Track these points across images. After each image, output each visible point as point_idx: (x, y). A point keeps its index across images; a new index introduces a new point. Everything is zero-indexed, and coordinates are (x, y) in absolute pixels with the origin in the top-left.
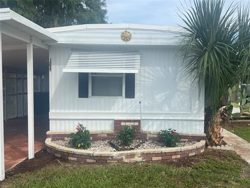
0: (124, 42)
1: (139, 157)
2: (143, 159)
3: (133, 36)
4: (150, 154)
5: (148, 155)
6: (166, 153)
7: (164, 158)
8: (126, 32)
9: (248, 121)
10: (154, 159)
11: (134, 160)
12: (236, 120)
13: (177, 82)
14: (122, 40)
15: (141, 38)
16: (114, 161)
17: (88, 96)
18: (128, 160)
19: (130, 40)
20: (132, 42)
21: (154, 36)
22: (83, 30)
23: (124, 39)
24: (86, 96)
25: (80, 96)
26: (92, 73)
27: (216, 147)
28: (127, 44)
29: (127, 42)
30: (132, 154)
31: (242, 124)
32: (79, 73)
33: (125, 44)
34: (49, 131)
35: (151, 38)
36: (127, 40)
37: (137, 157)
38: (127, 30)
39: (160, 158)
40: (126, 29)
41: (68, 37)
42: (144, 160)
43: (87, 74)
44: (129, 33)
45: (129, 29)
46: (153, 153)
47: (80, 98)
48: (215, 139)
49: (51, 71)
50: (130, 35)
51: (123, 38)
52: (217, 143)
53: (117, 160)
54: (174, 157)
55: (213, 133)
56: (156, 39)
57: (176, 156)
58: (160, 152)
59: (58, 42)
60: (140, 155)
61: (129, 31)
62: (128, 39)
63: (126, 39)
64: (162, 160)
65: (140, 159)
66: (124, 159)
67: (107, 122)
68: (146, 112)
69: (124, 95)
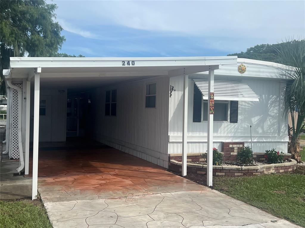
0: (240, 74)
3: (247, 69)
5: (278, 168)
10: (281, 171)
13: (269, 107)
14: (238, 72)
15: (253, 71)
16: (258, 173)
17: (201, 121)
20: (246, 74)
21: (262, 70)
23: (241, 72)
25: (194, 121)
29: (243, 74)
30: (269, 168)
33: (241, 75)
35: (259, 72)
37: (272, 170)
38: (243, 64)
42: (276, 172)
47: (194, 123)
49: (170, 97)
50: (245, 68)
53: (260, 172)
55: (295, 152)
56: (263, 72)
60: (274, 168)
62: (244, 72)
63: (242, 72)
64: (284, 172)
66: (265, 171)
68: (246, 135)
69: (229, 120)
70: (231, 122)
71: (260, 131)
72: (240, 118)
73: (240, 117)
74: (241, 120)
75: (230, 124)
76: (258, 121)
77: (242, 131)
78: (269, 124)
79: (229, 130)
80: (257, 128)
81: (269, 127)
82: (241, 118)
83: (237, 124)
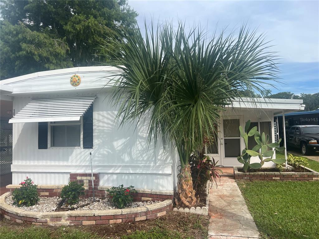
0: (73, 87)
1: (66, 220)
2: (70, 223)
3: (82, 80)
4: (79, 216)
5: (77, 217)
6: (100, 216)
7: (98, 223)
8: (74, 76)
9: (272, 174)
10: (86, 223)
11: (60, 224)
12: (256, 172)
14: (71, 85)
16: (39, 224)
17: (47, 147)
18: (54, 223)
19: (79, 84)
20: (82, 87)
22: (34, 78)
24: (45, 147)
25: (40, 148)
26: (51, 122)
27: (184, 209)
28: (77, 89)
29: (77, 87)
30: (57, 217)
31: (265, 177)
32: (39, 123)
33: (75, 89)
34: (12, 184)
36: (76, 84)
37: (63, 220)
39: (93, 222)
40: (75, 73)
41: (22, 87)
42: (72, 224)
43: (46, 123)
44: (77, 77)
45: (78, 72)
46: (83, 216)
48: (184, 198)
50: (79, 79)
51: (72, 83)
52: (187, 204)
53: (42, 223)
54: (112, 222)
55: (182, 191)
57: (115, 220)
58: (92, 215)
59: (12, 92)
60: (67, 217)
61: (77, 74)
64: (96, 224)
65: (68, 223)
66: (49, 222)
67: (65, 175)
68: (105, 164)
69: (82, 146)
70: (84, 148)
71: (127, 159)
72: (96, 143)
73: (96, 141)
74: (98, 144)
75: (84, 151)
76: (123, 145)
77: (100, 158)
78: (139, 149)
79: (83, 157)
80: (122, 155)
81: (140, 153)
82: (98, 143)
83: (93, 150)
